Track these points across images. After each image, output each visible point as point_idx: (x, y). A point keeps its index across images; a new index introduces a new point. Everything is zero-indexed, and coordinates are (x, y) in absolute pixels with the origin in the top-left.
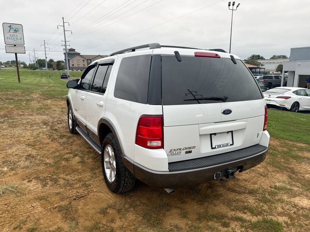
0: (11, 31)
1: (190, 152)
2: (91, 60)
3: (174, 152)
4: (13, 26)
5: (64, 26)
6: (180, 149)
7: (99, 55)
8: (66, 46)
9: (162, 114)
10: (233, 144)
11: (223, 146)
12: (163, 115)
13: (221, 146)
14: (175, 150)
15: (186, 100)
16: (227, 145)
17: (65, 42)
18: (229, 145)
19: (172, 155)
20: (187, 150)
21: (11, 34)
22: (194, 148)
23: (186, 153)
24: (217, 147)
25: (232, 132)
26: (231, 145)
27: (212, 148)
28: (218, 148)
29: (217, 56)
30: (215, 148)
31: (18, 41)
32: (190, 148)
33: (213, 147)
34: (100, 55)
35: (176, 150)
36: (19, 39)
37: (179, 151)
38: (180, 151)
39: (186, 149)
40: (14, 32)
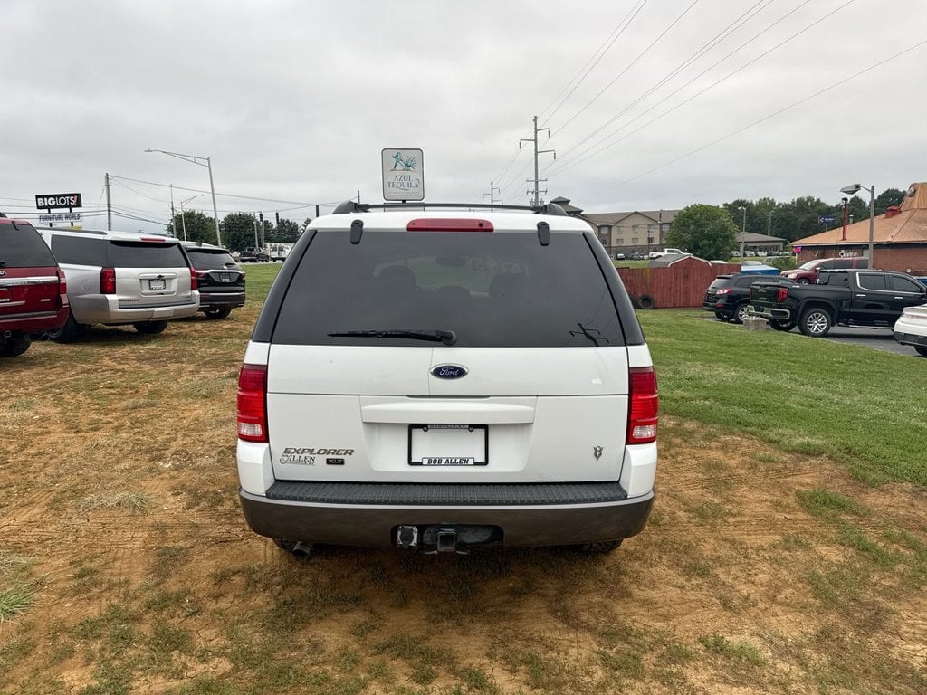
0: (399, 167)
1: (341, 462)
2: (610, 227)
3: (297, 456)
4: (404, 155)
5: (536, 141)
6: (311, 451)
7: (636, 212)
8: (537, 194)
9: (266, 363)
10: (486, 463)
11: (449, 463)
12: (267, 366)
13: (440, 461)
14: (296, 451)
15: (333, 335)
16: (464, 462)
17: (537, 183)
18: (471, 462)
19: (292, 461)
20: (330, 456)
21: (398, 173)
22: (350, 454)
23: (328, 462)
24: (425, 462)
25: (485, 427)
26: (476, 464)
27: (411, 463)
28: (429, 464)
29: (484, 228)
30: (420, 464)
31: (411, 190)
32: (338, 452)
33: (413, 461)
34: (639, 211)
35: (300, 452)
36: (413, 184)
37: (307, 455)
38: (312, 456)
39: (327, 452)
40: (404, 170)
